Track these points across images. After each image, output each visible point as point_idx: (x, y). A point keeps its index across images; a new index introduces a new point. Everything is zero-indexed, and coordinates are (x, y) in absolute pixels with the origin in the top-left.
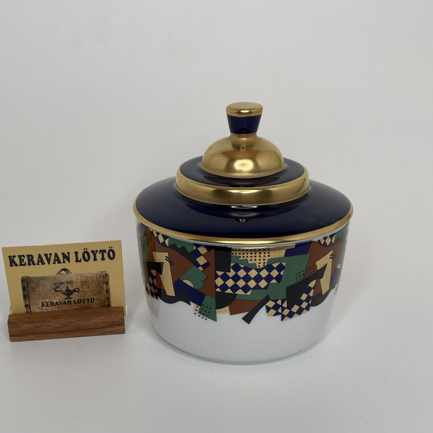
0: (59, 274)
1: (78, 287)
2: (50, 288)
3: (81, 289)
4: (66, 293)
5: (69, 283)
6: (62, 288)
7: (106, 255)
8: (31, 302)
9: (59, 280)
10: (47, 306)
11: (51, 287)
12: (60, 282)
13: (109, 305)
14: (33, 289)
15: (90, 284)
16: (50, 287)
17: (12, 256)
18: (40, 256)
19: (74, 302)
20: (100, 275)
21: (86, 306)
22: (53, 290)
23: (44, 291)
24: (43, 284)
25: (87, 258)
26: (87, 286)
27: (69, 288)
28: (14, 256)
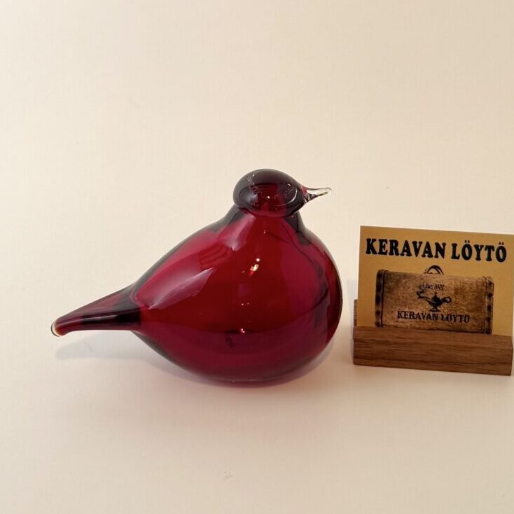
0: (427, 272)
1: (449, 295)
2: (412, 292)
3: (453, 299)
6: (429, 293)
7: (493, 254)
8: (384, 308)
9: (426, 281)
10: (405, 318)
11: (414, 290)
13: (489, 331)
14: (391, 290)
15: (467, 293)
17: (372, 239)
18: (406, 244)
19: (441, 318)
20: (483, 282)
21: (457, 326)
23: (404, 295)
24: (404, 284)
25: (467, 254)
26: (462, 296)
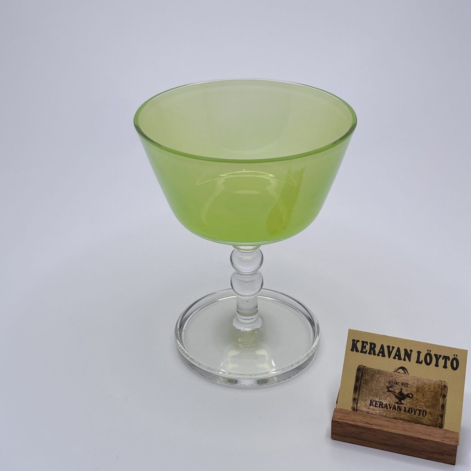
0: (397, 371)
1: (412, 392)
2: (383, 386)
3: (415, 396)
4: (399, 396)
5: (404, 385)
6: (396, 388)
7: (449, 363)
8: (360, 396)
9: (395, 379)
10: (375, 406)
11: (385, 384)
12: (395, 381)
13: (441, 426)
14: (366, 382)
15: (426, 392)
16: (383, 384)
17: (356, 340)
18: (382, 347)
19: (404, 410)
20: (439, 385)
21: (416, 418)
22: (386, 388)
23: (376, 388)
24: (377, 379)
25: (428, 361)
26: (422, 394)
27: (402, 390)
28: (358, 341)
